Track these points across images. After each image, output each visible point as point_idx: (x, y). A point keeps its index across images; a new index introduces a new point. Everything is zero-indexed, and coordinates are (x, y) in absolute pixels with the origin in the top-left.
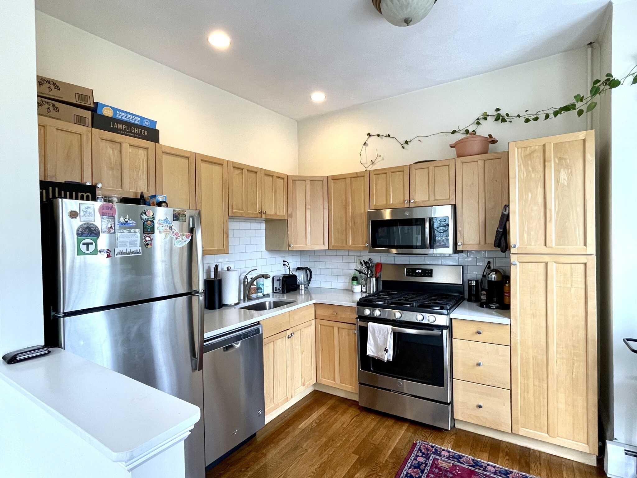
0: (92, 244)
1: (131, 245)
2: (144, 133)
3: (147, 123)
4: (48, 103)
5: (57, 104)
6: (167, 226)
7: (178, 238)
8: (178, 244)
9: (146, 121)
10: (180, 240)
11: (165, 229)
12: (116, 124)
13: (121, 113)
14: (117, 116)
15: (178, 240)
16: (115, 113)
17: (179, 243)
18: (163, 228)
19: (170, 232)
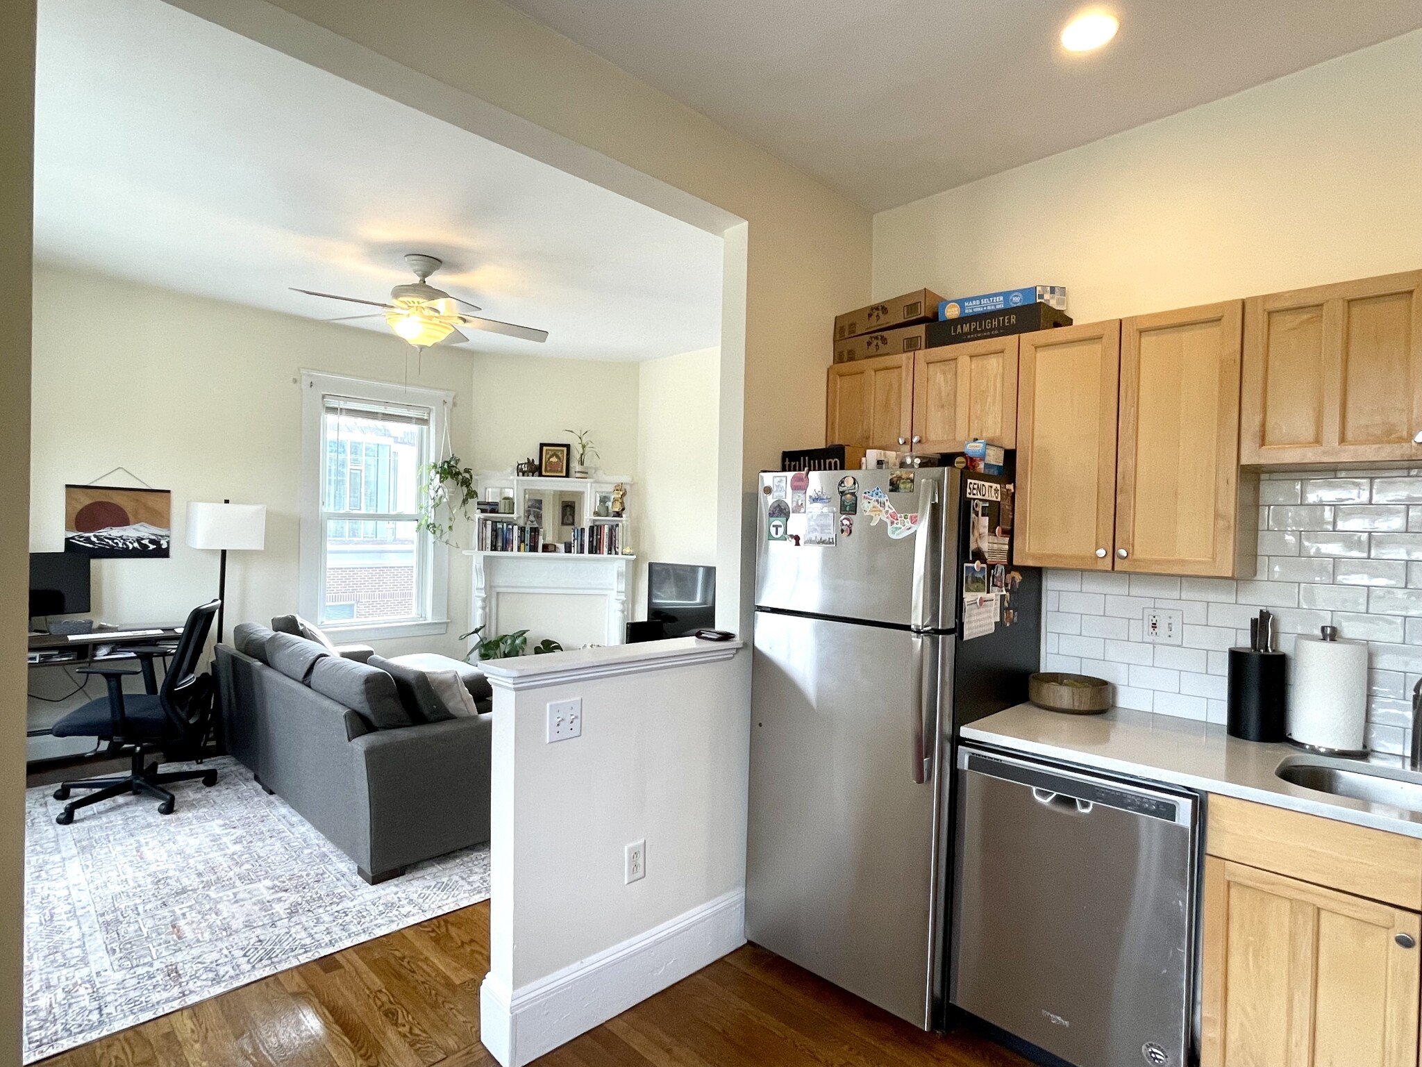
0: (781, 526)
1: (822, 531)
2: (1009, 322)
3: (1016, 299)
4: (876, 338)
5: (885, 334)
6: (877, 501)
7: (896, 522)
8: (893, 533)
9: (1015, 296)
10: (899, 525)
11: (874, 507)
12: (959, 326)
13: (971, 304)
14: (966, 311)
15: (895, 525)
16: (962, 307)
17: (897, 532)
18: (871, 505)
19: (881, 511)
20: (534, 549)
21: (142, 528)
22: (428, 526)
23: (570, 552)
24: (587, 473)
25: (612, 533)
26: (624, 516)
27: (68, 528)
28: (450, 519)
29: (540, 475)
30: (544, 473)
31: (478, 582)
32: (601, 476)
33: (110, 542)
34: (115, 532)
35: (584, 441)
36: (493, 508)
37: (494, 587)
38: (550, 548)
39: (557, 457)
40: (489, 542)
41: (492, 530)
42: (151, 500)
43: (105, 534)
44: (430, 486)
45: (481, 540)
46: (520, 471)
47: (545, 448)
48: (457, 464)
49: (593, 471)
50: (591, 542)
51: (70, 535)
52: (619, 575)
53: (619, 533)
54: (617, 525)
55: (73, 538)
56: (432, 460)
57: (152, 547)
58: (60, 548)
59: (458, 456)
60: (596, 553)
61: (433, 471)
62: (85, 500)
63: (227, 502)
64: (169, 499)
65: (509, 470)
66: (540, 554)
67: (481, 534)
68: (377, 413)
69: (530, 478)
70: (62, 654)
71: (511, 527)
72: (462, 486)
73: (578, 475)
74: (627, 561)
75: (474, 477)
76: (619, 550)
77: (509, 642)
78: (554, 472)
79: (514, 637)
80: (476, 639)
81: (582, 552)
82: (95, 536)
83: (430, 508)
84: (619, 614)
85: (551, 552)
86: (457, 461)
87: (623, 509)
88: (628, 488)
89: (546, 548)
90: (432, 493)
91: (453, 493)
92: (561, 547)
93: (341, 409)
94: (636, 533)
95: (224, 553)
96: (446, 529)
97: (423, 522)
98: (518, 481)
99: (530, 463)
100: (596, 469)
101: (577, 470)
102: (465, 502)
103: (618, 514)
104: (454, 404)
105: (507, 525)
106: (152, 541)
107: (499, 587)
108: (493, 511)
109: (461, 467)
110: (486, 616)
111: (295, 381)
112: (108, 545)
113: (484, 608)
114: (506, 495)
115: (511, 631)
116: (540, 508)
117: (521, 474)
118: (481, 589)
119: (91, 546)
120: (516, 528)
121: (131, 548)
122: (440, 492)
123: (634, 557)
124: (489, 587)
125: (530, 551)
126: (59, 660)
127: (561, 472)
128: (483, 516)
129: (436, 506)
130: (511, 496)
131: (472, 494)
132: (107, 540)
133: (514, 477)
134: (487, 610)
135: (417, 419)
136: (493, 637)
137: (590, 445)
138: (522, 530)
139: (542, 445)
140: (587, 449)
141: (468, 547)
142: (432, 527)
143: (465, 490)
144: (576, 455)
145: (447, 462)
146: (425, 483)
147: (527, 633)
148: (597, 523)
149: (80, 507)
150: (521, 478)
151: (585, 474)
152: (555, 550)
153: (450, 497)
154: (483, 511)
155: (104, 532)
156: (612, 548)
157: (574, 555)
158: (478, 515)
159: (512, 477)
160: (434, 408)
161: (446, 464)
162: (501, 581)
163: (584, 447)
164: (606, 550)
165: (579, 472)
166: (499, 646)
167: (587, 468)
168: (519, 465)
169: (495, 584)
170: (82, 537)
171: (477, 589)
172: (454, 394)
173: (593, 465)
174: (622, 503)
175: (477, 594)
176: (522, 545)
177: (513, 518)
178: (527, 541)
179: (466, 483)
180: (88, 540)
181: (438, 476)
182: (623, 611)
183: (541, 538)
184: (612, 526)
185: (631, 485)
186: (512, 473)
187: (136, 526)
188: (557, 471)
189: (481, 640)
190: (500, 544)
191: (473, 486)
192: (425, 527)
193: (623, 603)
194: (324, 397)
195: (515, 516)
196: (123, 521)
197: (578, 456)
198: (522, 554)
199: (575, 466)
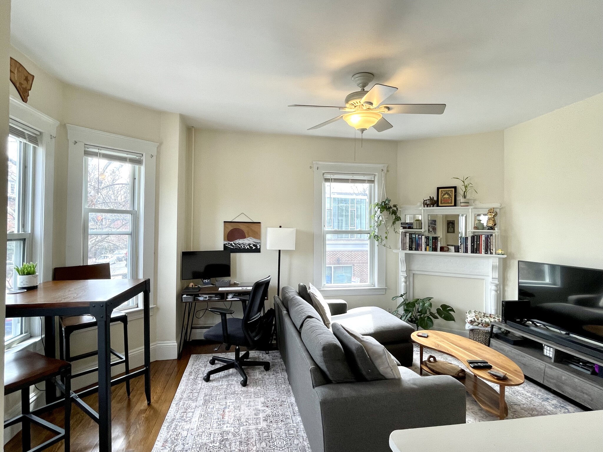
20: (435, 249)
21: (250, 240)
22: (375, 237)
23: (459, 252)
24: (468, 203)
25: (487, 240)
26: (496, 229)
27: (224, 240)
28: (386, 233)
29: (438, 206)
30: (440, 205)
31: (402, 268)
32: (479, 204)
33: (239, 245)
34: (241, 241)
35: (466, 183)
36: (410, 226)
37: (411, 270)
38: (445, 249)
39: (448, 194)
40: (408, 245)
41: (410, 238)
42: (254, 227)
43: (237, 242)
44: (376, 216)
45: (403, 244)
46: (425, 204)
47: (440, 190)
48: (389, 202)
49: (473, 201)
50: (473, 246)
51: (226, 243)
52: (494, 267)
53: (493, 240)
54: (491, 235)
55: (226, 244)
56: (376, 201)
57: (254, 248)
58: (222, 248)
59: (390, 198)
60: (476, 253)
61: (377, 207)
62: (230, 227)
63: (280, 227)
64: (260, 226)
65: (419, 204)
66: (439, 253)
67: (403, 241)
68: (349, 179)
69: (432, 208)
70: (216, 297)
71: (420, 237)
72: (392, 214)
73: (462, 204)
74: (499, 258)
75: (399, 209)
76: (494, 252)
77: (421, 304)
78: (446, 203)
79: (423, 301)
80: (401, 300)
81: (466, 251)
82: (234, 243)
83: (376, 227)
84: (493, 293)
85: (445, 251)
86: (389, 201)
87: (495, 225)
88: (498, 211)
89: (442, 249)
90: (376, 219)
91: (387, 218)
92: (452, 248)
93: (331, 179)
94: (505, 239)
95: (280, 251)
96: (384, 238)
97: (372, 235)
98: (424, 210)
99: (431, 199)
100: (475, 200)
101: (462, 201)
102: (394, 223)
103: (492, 228)
104: (388, 171)
105: (418, 236)
106: (254, 245)
107: (414, 270)
108: (410, 228)
109: (391, 204)
110: (407, 288)
111: (311, 167)
112: (238, 247)
113: (406, 282)
114: (417, 218)
115: (422, 297)
116: (435, 225)
117: (426, 206)
118: (404, 271)
119: (232, 247)
120: (423, 237)
121: (246, 248)
122: (380, 218)
123: (505, 256)
124: (409, 270)
125: (432, 251)
126: (215, 299)
127: (452, 203)
128: (404, 230)
129: (378, 226)
130: (420, 219)
131: (398, 219)
132: (238, 245)
133: (422, 208)
134: (408, 283)
135: (368, 180)
136: (411, 300)
137: (470, 185)
138: (427, 238)
139: (438, 189)
140: (468, 188)
141: (396, 248)
142: (376, 237)
143: (394, 216)
144: (460, 191)
145: (384, 202)
146: (373, 213)
147: (432, 300)
148: (476, 234)
149: (229, 231)
150: (426, 208)
151: (467, 204)
152: (448, 250)
153: (386, 221)
154: (404, 228)
155: (237, 241)
156: (488, 250)
157: (461, 254)
158: (401, 230)
159: (420, 208)
160: (377, 174)
161: (383, 203)
162: (416, 267)
163: (466, 187)
164: (483, 251)
165: (463, 203)
166: (415, 306)
167: (468, 199)
168: (424, 201)
169: (411, 269)
170: (230, 244)
171: (402, 271)
172: (387, 165)
173: (472, 198)
174: (494, 221)
175: (401, 274)
176: (428, 247)
177: (421, 232)
178: (431, 245)
179: (394, 213)
180: (231, 244)
181: (379, 209)
182: (496, 291)
183: (439, 243)
184: (488, 236)
185: (500, 209)
186: (421, 206)
187: (248, 238)
188: (449, 203)
189: (404, 301)
190: (414, 246)
191: (398, 214)
192: (373, 237)
193: (497, 286)
194: (323, 174)
195: (423, 230)
196: (243, 237)
197: (462, 193)
198: (428, 252)
199: (460, 199)
